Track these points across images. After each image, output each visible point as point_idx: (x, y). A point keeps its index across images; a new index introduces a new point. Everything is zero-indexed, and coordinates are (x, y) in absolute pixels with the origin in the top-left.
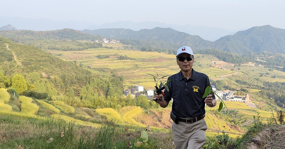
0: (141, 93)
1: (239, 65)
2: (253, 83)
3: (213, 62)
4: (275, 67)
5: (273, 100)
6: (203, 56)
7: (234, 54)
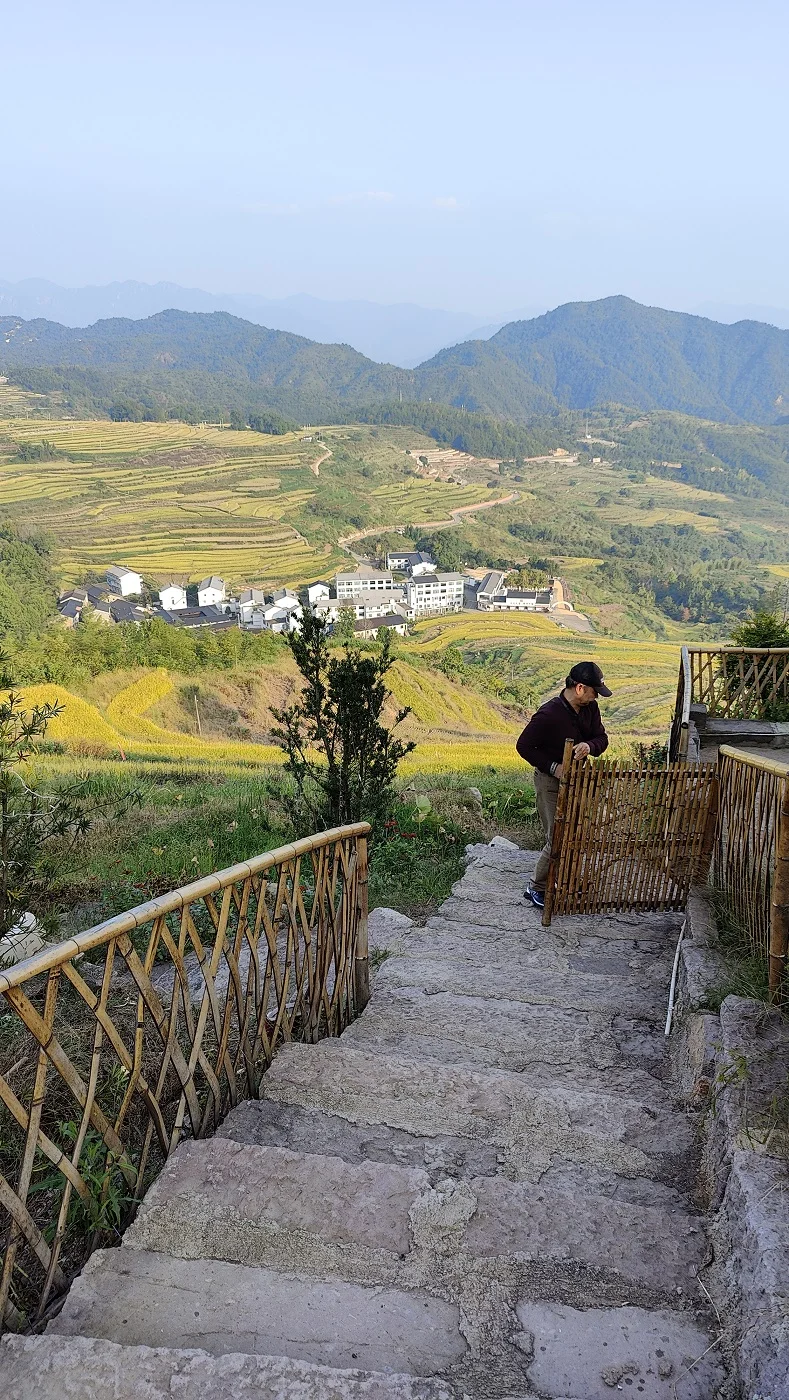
0: (134, 599)
1: (520, 464)
2: (575, 533)
3: (414, 454)
4: (652, 467)
5: (651, 597)
6: (374, 434)
7: (496, 420)
